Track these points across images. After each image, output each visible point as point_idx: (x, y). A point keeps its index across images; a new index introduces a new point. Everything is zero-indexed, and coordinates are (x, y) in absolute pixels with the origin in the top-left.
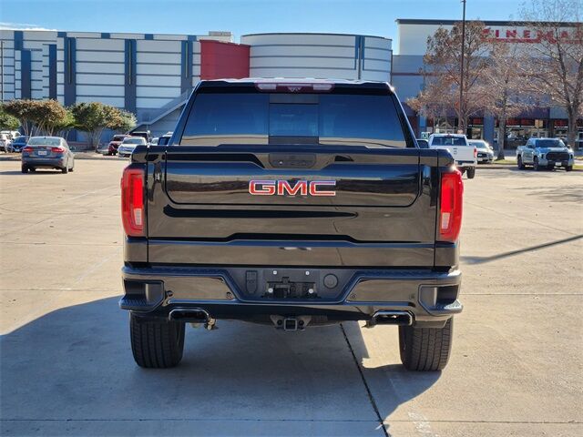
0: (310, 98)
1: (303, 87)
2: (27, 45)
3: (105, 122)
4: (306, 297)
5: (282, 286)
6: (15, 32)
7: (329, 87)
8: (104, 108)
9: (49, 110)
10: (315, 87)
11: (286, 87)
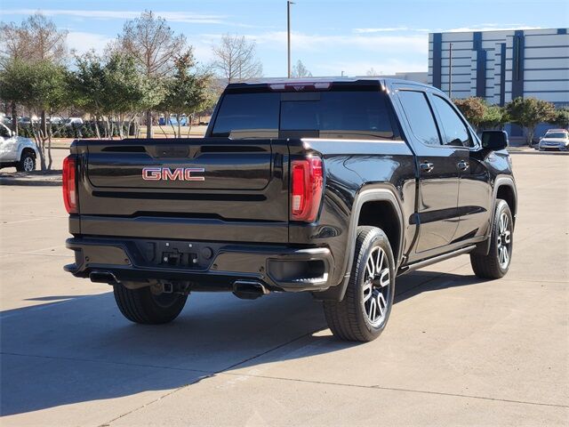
0: (312, 96)
1: (306, 87)
2: (485, 45)
3: (538, 116)
4: (191, 265)
5: (175, 256)
6: (474, 33)
7: (327, 86)
8: (538, 104)
9: (468, 107)
10: (317, 86)
11: (292, 87)
